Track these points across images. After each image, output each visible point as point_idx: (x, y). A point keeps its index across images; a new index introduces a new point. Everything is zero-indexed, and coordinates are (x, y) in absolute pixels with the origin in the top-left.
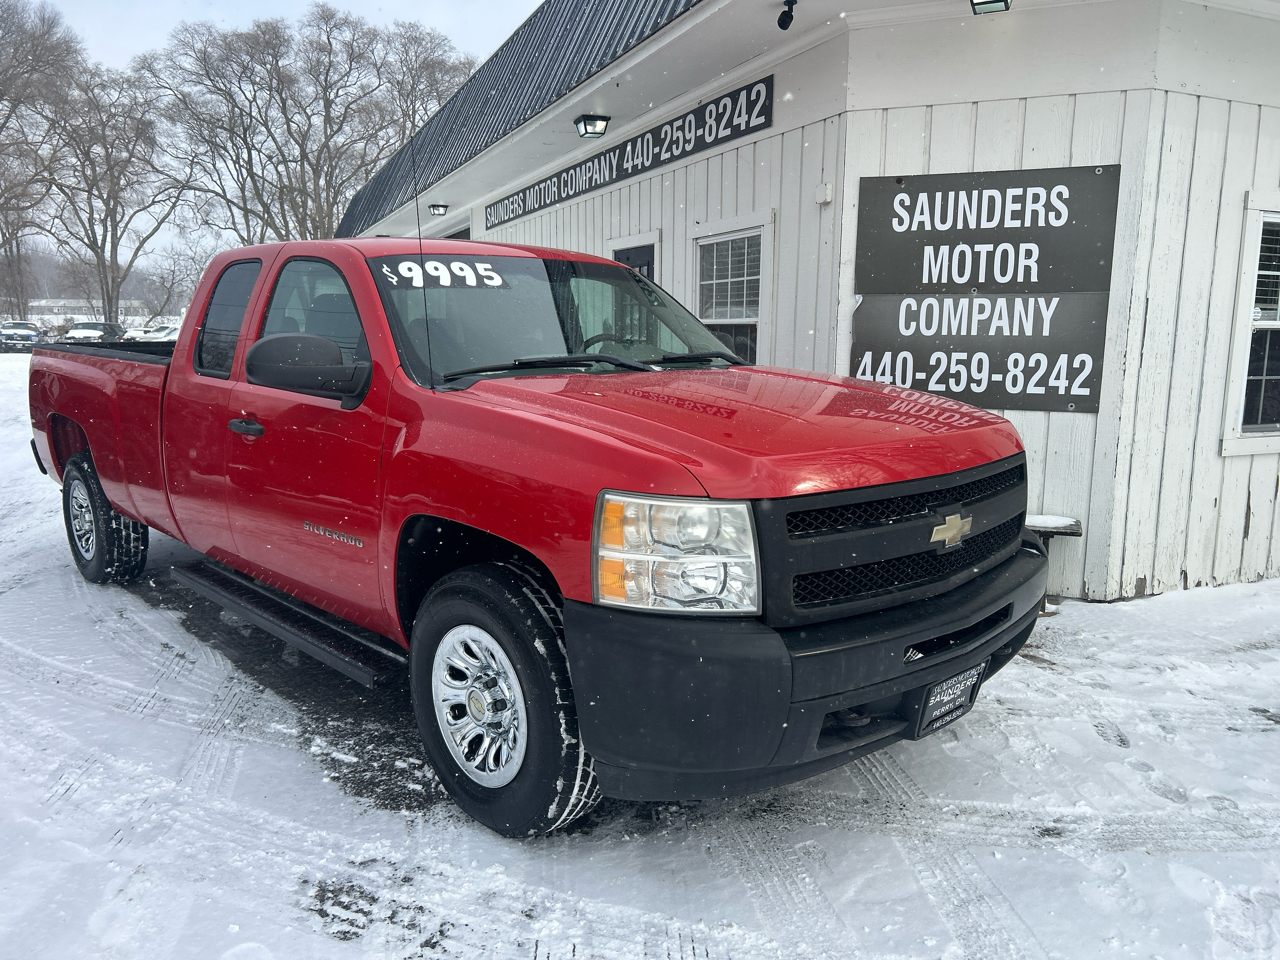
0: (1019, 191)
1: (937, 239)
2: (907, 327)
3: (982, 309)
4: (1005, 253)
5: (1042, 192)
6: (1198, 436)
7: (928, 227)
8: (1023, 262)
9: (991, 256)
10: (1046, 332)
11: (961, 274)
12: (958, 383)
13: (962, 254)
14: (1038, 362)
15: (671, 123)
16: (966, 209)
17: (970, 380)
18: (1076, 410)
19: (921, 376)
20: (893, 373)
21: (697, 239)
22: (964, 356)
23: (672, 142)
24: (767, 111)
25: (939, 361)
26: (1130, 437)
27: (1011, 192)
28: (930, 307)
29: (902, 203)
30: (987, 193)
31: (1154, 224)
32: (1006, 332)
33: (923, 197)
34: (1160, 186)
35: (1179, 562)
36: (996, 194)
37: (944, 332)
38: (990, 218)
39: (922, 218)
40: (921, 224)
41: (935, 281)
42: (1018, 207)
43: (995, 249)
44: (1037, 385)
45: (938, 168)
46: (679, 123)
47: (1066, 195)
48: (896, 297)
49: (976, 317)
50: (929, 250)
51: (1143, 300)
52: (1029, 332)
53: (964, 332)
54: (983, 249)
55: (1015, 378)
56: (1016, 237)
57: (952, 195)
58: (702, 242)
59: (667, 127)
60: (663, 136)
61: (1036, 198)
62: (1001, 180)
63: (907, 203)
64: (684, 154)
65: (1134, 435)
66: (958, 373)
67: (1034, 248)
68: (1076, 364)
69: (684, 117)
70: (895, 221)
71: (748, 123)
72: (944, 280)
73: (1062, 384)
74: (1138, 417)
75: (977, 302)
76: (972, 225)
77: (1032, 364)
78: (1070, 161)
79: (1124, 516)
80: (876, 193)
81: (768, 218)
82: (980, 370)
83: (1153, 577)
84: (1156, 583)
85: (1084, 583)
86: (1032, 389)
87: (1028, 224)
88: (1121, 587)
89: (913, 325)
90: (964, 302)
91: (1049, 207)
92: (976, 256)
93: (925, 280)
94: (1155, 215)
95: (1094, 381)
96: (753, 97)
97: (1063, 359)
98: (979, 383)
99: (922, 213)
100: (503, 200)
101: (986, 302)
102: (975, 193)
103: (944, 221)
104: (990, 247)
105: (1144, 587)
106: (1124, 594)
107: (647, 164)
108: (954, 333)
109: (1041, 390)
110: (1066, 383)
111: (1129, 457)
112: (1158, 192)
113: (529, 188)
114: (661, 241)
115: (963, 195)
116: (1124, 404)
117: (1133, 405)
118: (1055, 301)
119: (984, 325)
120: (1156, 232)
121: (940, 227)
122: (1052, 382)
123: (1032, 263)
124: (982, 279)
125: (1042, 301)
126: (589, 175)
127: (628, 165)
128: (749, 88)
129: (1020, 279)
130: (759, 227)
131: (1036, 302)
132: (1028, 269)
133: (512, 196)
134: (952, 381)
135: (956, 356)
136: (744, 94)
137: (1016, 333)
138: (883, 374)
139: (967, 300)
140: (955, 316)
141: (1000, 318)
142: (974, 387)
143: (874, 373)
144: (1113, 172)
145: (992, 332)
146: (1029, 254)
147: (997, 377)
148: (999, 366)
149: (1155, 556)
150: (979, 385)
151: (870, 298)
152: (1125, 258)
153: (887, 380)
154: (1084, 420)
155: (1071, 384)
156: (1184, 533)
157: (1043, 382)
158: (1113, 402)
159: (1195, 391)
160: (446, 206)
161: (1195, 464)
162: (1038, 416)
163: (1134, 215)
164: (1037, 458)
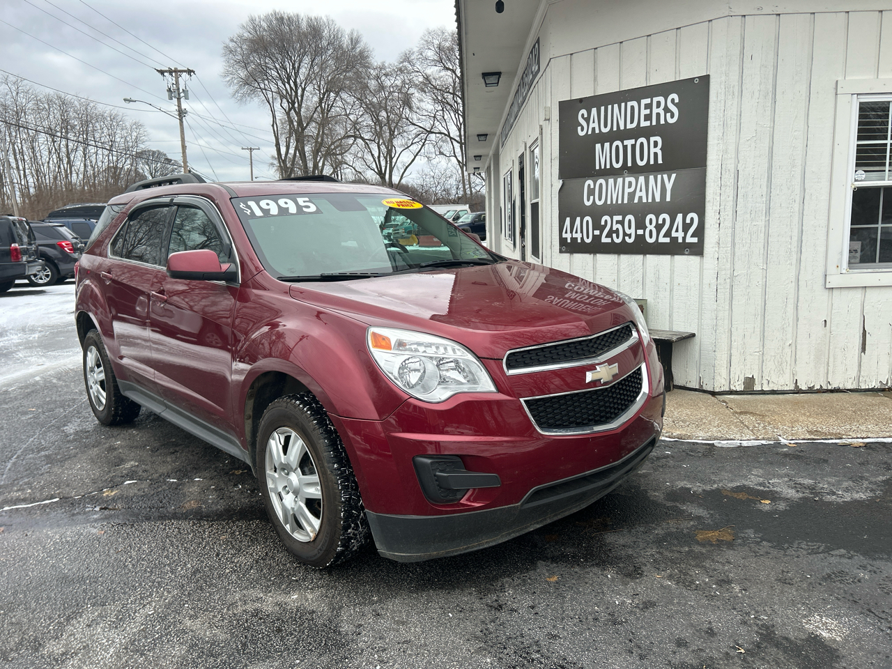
0: (648, 101)
1: (602, 139)
2: (588, 200)
3: (630, 184)
4: (642, 144)
5: (661, 99)
7: (597, 131)
8: (653, 150)
9: (634, 147)
10: (668, 199)
11: (617, 162)
12: (618, 237)
13: (617, 147)
14: (664, 220)
16: (619, 117)
17: (625, 234)
18: (691, 254)
19: (597, 232)
20: (582, 232)
22: (620, 218)
24: (539, 63)
25: (606, 221)
27: (644, 102)
28: (601, 185)
29: (583, 115)
30: (630, 104)
32: (644, 200)
33: (594, 111)
34: (744, 87)
36: (635, 104)
37: (609, 202)
38: (632, 122)
39: (594, 125)
40: (594, 129)
41: (603, 168)
42: (648, 112)
43: (636, 142)
44: (665, 236)
45: (601, 91)
47: (677, 101)
48: (583, 179)
49: (627, 190)
50: (598, 146)
51: (732, 170)
52: (658, 199)
53: (620, 202)
54: (629, 143)
55: (651, 231)
56: (647, 133)
57: (610, 107)
61: (658, 104)
62: (638, 94)
63: (586, 116)
64: (528, 91)
65: (733, 271)
66: (617, 229)
67: (659, 139)
68: (688, 221)
70: (579, 128)
71: (535, 70)
72: (608, 167)
73: (680, 235)
74: (736, 259)
75: (627, 180)
76: (622, 128)
77: (660, 222)
78: (679, 75)
80: (568, 110)
82: (630, 228)
83: (762, 377)
84: (765, 382)
85: (700, 377)
86: (662, 240)
87: (654, 123)
88: (730, 383)
89: (592, 198)
90: (620, 180)
91: (666, 110)
92: (625, 148)
93: (597, 168)
94: (740, 108)
95: (700, 232)
96: (535, 53)
97: (680, 217)
98: (630, 236)
99: (594, 122)
101: (632, 179)
102: (623, 104)
103: (606, 126)
104: (633, 141)
105: (754, 384)
106: (733, 388)
107: (522, 99)
108: (614, 202)
109: (667, 240)
110: (683, 234)
111: (728, 286)
112: (742, 91)
115: (616, 106)
116: (721, 249)
117: (730, 249)
118: (674, 176)
119: (632, 195)
120: (740, 121)
121: (604, 130)
122: (674, 234)
123: (658, 150)
124: (630, 164)
125: (665, 176)
128: (534, 47)
129: (652, 162)
130: (537, 139)
131: (662, 179)
132: (656, 154)
134: (614, 235)
135: (616, 218)
136: (534, 50)
137: (650, 200)
138: (576, 232)
139: (622, 179)
140: (614, 191)
141: (641, 191)
142: (627, 238)
143: (571, 232)
144: (705, 80)
145: (636, 201)
146: (656, 144)
147: (640, 232)
148: (641, 225)
149: (763, 362)
150: (630, 238)
151: (568, 181)
152: (716, 142)
153: (579, 236)
154: (694, 260)
155: (685, 235)
156: (793, 345)
157: (668, 234)
158: (713, 247)
159: (795, 239)
160: (487, 135)
161: (800, 293)
162: (666, 259)
163: (720, 110)
164: (668, 288)
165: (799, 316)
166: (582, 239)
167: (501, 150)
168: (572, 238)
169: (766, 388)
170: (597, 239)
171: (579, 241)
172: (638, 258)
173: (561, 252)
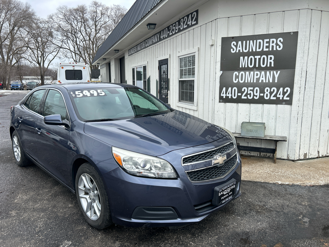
0: (268, 40)
1: (244, 55)
2: (236, 80)
3: (257, 75)
4: (264, 58)
5: (275, 40)
6: (322, 111)
7: (241, 51)
8: (269, 61)
9: (260, 59)
10: (276, 81)
11: (251, 65)
12: (250, 96)
13: (251, 59)
14: (274, 90)
15: (172, 25)
16: (253, 46)
17: (254, 95)
18: (286, 104)
19: (240, 94)
21: (179, 57)
22: (252, 88)
23: (172, 30)
24: (197, 20)
25: (245, 90)
26: (302, 112)
27: (266, 40)
28: (242, 74)
29: (234, 44)
30: (258, 41)
31: (309, 49)
32: (264, 81)
33: (240, 43)
34: (310, 38)
35: (317, 148)
36: (261, 41)
37: (246, 82)
38: (259, 48)
39: (239, 49)
40: (239, 50)
41: (243, 67)
42: (268, 45)
43: (261, 57)
44: (274, 97)
45: (243, 34)
46: (174, 25)
47: (282, 41)
48: (232, 72)
49: (255, 77)
50: (242, 58)
51: (305, 71)
53: (252, 82)
54: (257, 57)
55: (267, 95)
56: (267, 53)
57: (248, 42)
58: (180, 57)
59: (171, 26)
60: (170, 29)
61: (273, 42)
62: (262, 37)
63: (235, 44)
64: (176, 33)
65: (303, 111)
66: (250, 93)
67: (273, 57)
68: (285, 91)
69: (175, 23)
70: (232, 50)
71: (191, 23)
72: (246, 66)
74: (304, 106)
75: (256, 73)
76: (254, 50)
77: (272, 90)
78: (283, 31)
79: (300, 135)
80: (226, 42)
81: (197, 50)
82: (257, 93)
83: (309, 153)
84: (310, 155)
85: (288, 154)
86: (272, 98)
87: (271, 49)
88: (299, 156)
89: (237, 79)
90: (252, 73)
91: (277, 44)
92: (255, 59)
93: (241, 67)
94: (309, 46)
95: (291, 95)
96: (193, 16)
97: (281, 89)
99: (239, 47)
100: (132, 48)
101: (259, 73)
103: (246, 49)
104: (259, 57)
105: (306, 156)
106: (300, 158)
107: (166, 36)
108: (249, 82)
109: (275, 98)
110: (282, 96)
111: (301, 118)
112: (310, 39)
113: (138, 45)
114: (170, 57)
115: (251, 41)
116: (300, 102)
117: (302, 102)
118: (279, 72)
119: (258, 79)
120: (309, 51)
121: (245, 51)
122: (278, 96)
123: (272, 61)
124: (257, 66)
125: (275, 72)
126: (152, 40)
127: (162, 37)
128: (192, 14)
129: (268, 66)
130: (195, 53)
131: (273, 73)
132: (271, 63)
133: (134, 47)
134: (249, 96)
135: (250, 88)
136: (190, 15)
137: (267, 81)
140: (249, 77)
141: (263, 77)
142: (255, 97)
143: (226, 94)
144: (296, 34)
145: (260, 81)
146: (271, 58)
147: (262, 95)
148: (262, 91)
149: (309, 147)
150: (256, 97)
151: (225, 72)
152: (300, 59)
153: (230, 95)
154: (288, 107)
155: (284, 96)
156: (318, 140)
157: (275, 96)
158: (296, 102)
159: (322, 98)
160: (118, 50)
161: (322, 120)
162: (274, 106)
163: (302, 46)
164: (274, 118)
165: (321, 128)
166: (232, 97)
167: (126, 57)
168: (226, 96)
169: (310, 157)
170: (239, 97)
171: (230, 97)
172: (260, 106)
173: (220, 102)
